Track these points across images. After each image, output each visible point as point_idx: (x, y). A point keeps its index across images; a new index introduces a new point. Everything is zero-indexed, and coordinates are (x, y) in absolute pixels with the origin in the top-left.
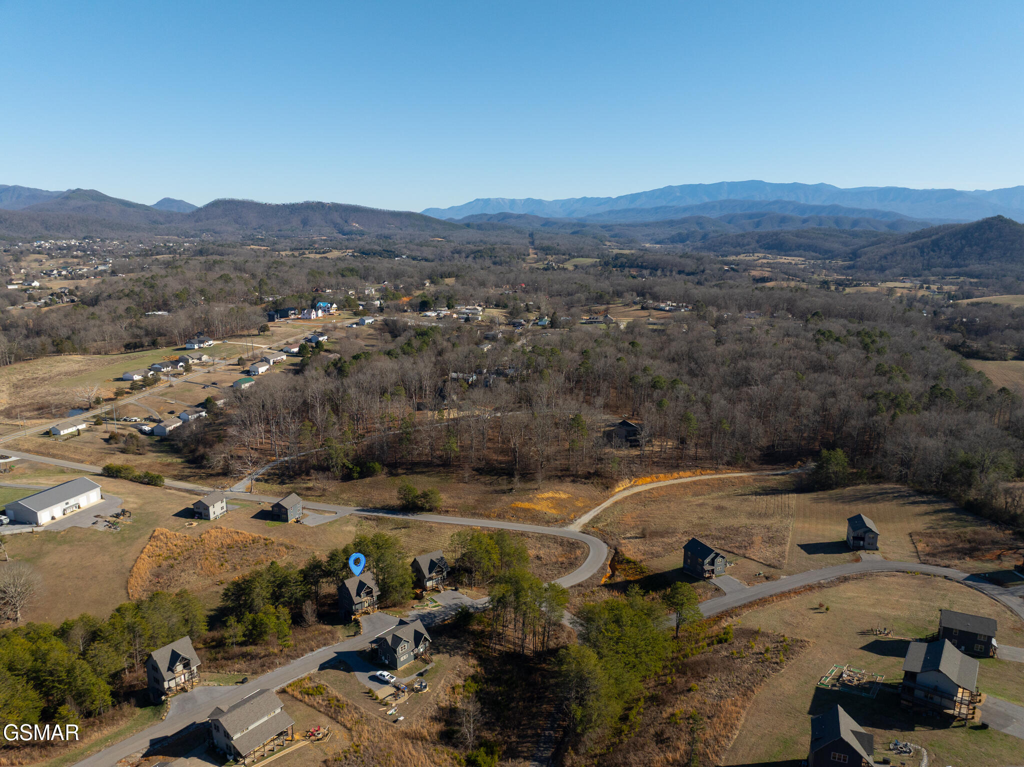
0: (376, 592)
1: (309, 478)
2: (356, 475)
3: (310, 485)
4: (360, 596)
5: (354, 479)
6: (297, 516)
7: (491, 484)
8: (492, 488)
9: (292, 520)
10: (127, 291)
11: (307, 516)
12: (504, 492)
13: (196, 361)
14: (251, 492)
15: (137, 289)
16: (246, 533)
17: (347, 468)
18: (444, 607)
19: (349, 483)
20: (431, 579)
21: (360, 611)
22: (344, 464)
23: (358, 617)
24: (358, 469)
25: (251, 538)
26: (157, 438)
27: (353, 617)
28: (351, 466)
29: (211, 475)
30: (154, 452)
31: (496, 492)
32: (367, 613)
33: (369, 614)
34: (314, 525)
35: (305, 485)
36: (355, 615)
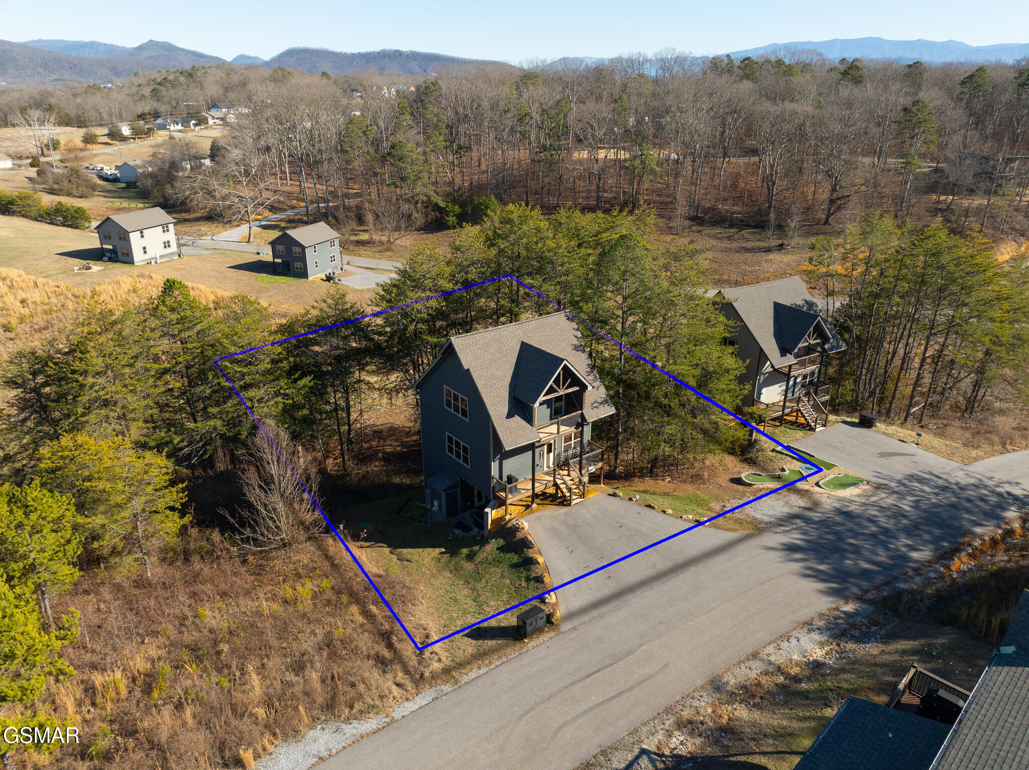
0: (595, 405)
1: (363, 228)
2: (452, 220)
3: (365, 237)
4: (528, 417)
5: (448, 228)
6: (330, 271)
7: (729, 238)
8: (734, 245)
9: (316, 275)
10: (159, 80)
11: (352, 274)
12: (768, 250)
13: (218, 122)
14: (248, 242)
15: (171, 78)
16: (202, 287)
17: (436, 207)
18: (878, 487)
19: (439, 234)
20: (779, 376)
21: (525, 487)
22: (429, 197)
23: (512, 513)
24: (457, 209)
25: (212, 297)
26: (123, 185)
27: (492, 514)
28: (442, 204)
29: (186, 220)
30: (106, 197)
31: (748, 250)
32: (557, 499)
33: (564, 502)
34: (365, 287)
35: (355, 238)
36: (502, 503)
